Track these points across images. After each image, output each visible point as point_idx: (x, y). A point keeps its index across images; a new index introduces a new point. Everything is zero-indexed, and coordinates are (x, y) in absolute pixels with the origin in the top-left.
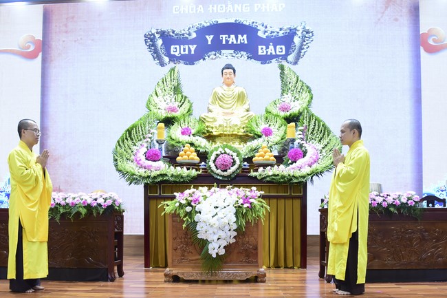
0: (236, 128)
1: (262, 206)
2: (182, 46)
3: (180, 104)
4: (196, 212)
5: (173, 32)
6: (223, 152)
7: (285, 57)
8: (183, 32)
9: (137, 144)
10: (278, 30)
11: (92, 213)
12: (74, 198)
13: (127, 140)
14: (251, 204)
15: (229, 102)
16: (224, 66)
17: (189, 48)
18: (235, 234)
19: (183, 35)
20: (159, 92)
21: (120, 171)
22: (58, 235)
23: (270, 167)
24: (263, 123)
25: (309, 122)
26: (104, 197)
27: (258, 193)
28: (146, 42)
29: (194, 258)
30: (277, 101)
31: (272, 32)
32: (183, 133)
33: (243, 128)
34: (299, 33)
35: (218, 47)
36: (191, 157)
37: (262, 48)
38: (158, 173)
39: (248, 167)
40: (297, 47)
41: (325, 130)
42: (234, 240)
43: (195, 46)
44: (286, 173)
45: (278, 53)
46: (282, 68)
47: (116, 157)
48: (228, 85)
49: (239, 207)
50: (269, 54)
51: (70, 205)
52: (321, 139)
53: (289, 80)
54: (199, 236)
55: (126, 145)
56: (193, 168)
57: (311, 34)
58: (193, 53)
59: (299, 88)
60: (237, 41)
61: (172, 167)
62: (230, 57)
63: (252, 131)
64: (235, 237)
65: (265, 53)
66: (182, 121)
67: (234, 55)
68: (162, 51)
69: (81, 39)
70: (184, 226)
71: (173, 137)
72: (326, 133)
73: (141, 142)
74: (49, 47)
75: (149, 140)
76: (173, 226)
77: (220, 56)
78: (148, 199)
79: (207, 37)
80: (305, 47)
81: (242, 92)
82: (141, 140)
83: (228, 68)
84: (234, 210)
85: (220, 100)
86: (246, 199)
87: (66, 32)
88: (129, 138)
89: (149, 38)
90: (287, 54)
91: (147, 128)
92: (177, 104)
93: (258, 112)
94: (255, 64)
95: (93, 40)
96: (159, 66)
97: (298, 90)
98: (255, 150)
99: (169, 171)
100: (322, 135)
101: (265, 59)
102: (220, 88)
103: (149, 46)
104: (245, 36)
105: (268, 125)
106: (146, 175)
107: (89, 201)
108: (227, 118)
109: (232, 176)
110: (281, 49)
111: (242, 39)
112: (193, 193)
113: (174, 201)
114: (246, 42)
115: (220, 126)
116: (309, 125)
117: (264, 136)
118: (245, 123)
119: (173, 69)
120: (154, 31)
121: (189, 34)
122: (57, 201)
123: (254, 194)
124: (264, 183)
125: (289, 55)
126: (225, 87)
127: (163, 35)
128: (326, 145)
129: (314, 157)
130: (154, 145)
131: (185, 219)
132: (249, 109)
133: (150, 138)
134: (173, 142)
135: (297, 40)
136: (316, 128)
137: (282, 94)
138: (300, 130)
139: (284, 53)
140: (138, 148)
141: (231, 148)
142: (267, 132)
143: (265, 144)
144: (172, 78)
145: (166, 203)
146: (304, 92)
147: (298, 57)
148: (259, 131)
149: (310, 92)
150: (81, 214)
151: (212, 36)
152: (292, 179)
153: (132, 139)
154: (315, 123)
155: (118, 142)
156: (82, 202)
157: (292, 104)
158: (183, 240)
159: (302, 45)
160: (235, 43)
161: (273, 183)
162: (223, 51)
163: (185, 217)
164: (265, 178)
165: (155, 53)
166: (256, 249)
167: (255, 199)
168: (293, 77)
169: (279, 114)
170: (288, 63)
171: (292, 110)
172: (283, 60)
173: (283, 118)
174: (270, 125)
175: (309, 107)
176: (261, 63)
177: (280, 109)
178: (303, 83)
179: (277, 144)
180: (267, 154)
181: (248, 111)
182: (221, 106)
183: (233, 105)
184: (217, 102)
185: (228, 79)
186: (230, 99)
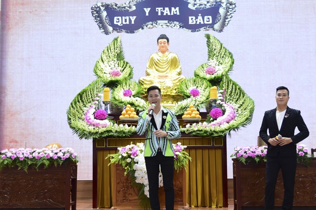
0: (169, 90)
1: (185, 157)
2: (123, 17)
3: (122, 69)
4: (135, 163)
5: (116, 5)
7: (211, 26)
8: (124, 5)
9: (87, 106)
10: (206, 3)
11: (53, 164)
12: (39, 153)
13: (79, 102)
14: (177, 155)
15: (164, 67)
16: (159, 36)
17: (130, 20)
19: (125, 7)
20: (104, 58)
21: (73, 128)
22: (25, 182)
23: (195, 124)
24: (192, 85)
25: (228, 86)
26: (63, 151)
27: (183, 147)
28: (93, 14)
29: (133, 198)
30: (204, 65)
31: (200, 5)
32: (125, 95)
33: (175, 89)
34: (224, 5)
35: (154, 17)
36: (131, 115)
37: (192, 19)
38: (105, 129)
40: (222, 17)
41: (240, 93)
43: (135, 17)
44: (208, 129)
45: (206, 22)
46: (208, 37)
47: (70, 117)
48: (163, 52)
50: (198, 23)
51: (36, 158)
52: (238, 99)
53: (214, 47)
54: (137, 181)
55: (78, 107)
56: (133, 125)
57: (234, 6)
58: (133, 23)
59: (223, 54)
60: (171, 13)
61: (116, 124)
62: (164, 26)
63: (182, 92)
65: (194, 23)
66: (124, 84)
67: (168, 24)
68: (106, 21)
69: (36, 10)
70: (125, 173)
71: (117, 98)
72: (242, 95)
73: (90, 104)
74: (7, 17)
75: (97, 102)
76: (117, 174)
77: (156, 26)
78: (96, 151)
79: (145, 9)
80: (229, 17)
81: (175, 57)
82: (90, 102)
83: (162, 38)
85: (156, 64)
87: (23, 4)
88: (80, 101)
89: (95, 11)
90: (214, 23)
91: (95, 92)
92: (120, 69)
94: (187, 32)
95: (46, 11)
96: (104, 35)
97: (222, 56)
98: (184, 108)
99: (113, 127)
100: (238, 96)
101: (195, 28)
102: (156, 54)
103: (95, 17)
104: (177, 9)
105: (195, 87)
106: (95, 131)
107: (51, 155)
108: (162, 80)
110: (208, 19)
111: (175, 11)
112: (132, 148)
113: (117, 154)
114: (178, 14)
116: (228, 89)
117: (192, 97)
118: (176, 85)
119: (116, 39)
120: (99, 4)
121: (130, 7)
122: (25, 155)
123: (179, 148)
124: (190, 136)
125: (215, 24)
126: (160, 54)
127: (107, 7)
128: (242, 105)
129: (231, 115)
130: (101, 106)
131: (126, 168)
132: (181, 72)
133: (98, 100)
134: (116, 102)
135: (222, 11)
136: (234, 91)
137: (209, 59)
138: (221, 93)
139: (211, 22)
140: (88, 109)
142: (195, 93)
143: (192, 104)
144: (116, 46)
145: (111, 155)
146: (227, 58)
147: (223, 25)
148: (188, 92)
149: (231, 57)
150: (45, 165)
151: (149, 9)
152: (213, 134)
153: (83, 102)
154: (232, 87)
155: (72, 104)
156: (46, 155)
157: (217, 68)
158: (125, 184)
159: (226, 15)
160: (169, 14)
161: (198, 136)
162: (159, 22)
163: (126, 166)
164: (191, 132)
165: (100, 23)
166: (181, 190)
167: (180, 152)
168: (217, 45)
169: (205, 77)
170: (215, 30)
171: (216, 73)
172: (210, 29)
173: (208, 80)
174: (197, 87)
175: (230, 71)
176: (192, 31)
177: (206, 72)
178: (226, 49)
179: (203, 103)
180: (193, 112)
181: (179, 74)
182: (157, 70)
183: (167, 69)
184: (153, 67)
185: (163, 47)
186: (164, 64)
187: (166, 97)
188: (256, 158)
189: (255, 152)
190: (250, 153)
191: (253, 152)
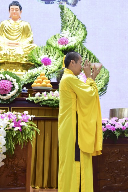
0: (19, 57)
1: (33, 130)
6: (4, 77)
14: (22, 127)
15: (15, 34)
16: (11, 2)
18: (4, 157)
23: (46, 92)
24: (43, 54)
25: (82, 54)
27: (30, 117)
30: (57, 36)
33: (26, 57)
39: (27, 92)
42: (3, 164)
46: (62, 8)
48: (15, 20)
49: (10, 130)
53: (67, 18)
59: (76, 25)
63: (33, 60)
64: (4, 161)
81: (27, 26)
83: (15, 5)
84: (5, 133)
85: (6, 32)
86: (17, 122)
93: (40, 44)
94: (40, 4)
97: (75, 28)
98: (35, 77)
102: (6, 21)
105: (47, 56)
108: (11, 48)
109: (11, 100)
115: (5, 54)
117: (43, 65)
118: (27, 54)
123: (26, 118)
124: (40, 106)
126: (12, 21)
132: (32, 41)
137: (62, 30)
141: (11, 75)
142: (47, 62)
143: (44, 72)
146: (80, 30)
148: (39, 60)
149: (85, 29)
157: (70, 39)
161: (48, 106)
164: (41, 102)
166: (24, 171)
167: (26, 123)
168: (71, 16)
169: (58, 47)
170: (68, 4)
171: (69, 44)
172: (64, 2)
173: (61, 50)
174: (49, 56)
175: (84, 42)
176: (45, 3)
177: (59, 43)
178: (79, 22)
179: (54, 72)
180: (44, 80)
181: (31, 43)
182: (7, 38)
183: (18, 37)
184: (4, 34)
185: (15, 14)
186: (16, 32)
187: (15, 65)
188: (116, 132)
189: (115, 125)
190: (109, 126)
191: (112, 125)
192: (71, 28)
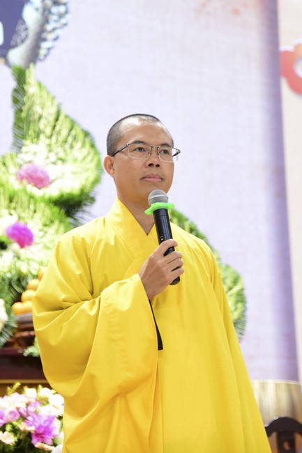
7: (2, 51)
40: (31, 34)
46: (21, 78)
53: (37, 109)
57: (62, 9)
80: (49, 37)
90: (8, 45)
97: (61, 139)
105: (15, 218)
117: (13, 247)
125: (13, 47)
135: (30, 15)
142: (24, 236)
159: (42, 29)
178: (73, 122)
192: (50, 137)
